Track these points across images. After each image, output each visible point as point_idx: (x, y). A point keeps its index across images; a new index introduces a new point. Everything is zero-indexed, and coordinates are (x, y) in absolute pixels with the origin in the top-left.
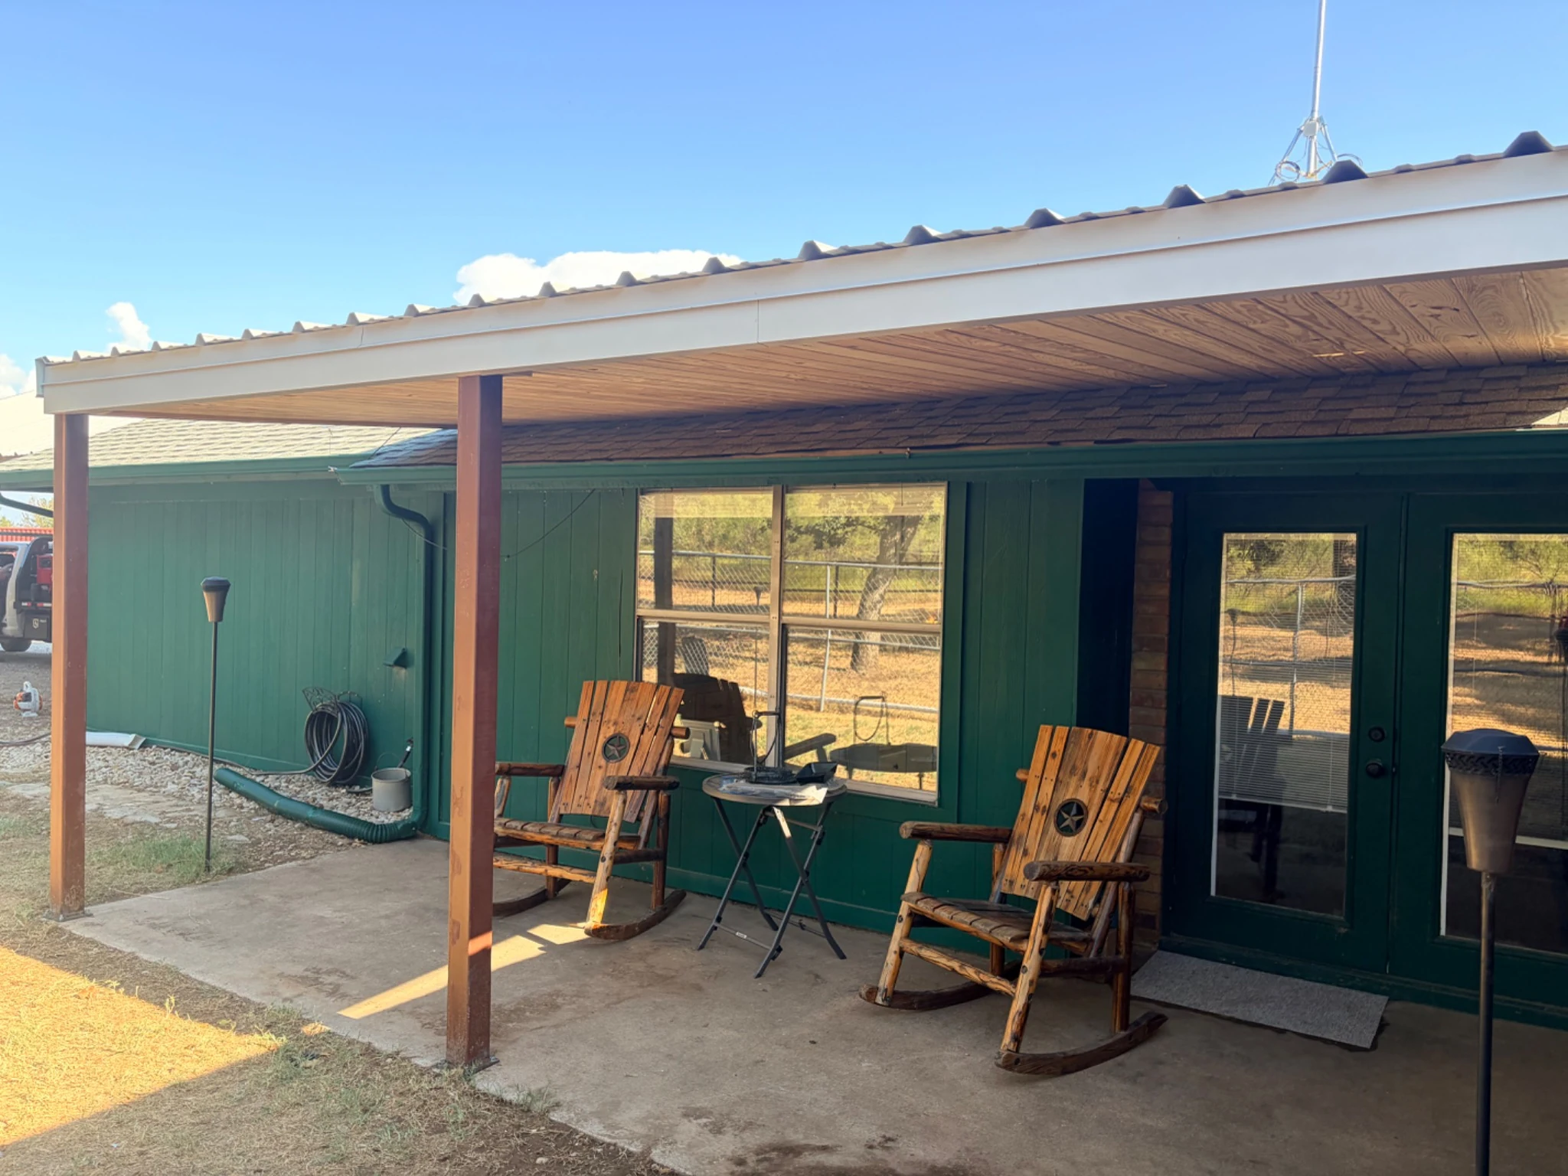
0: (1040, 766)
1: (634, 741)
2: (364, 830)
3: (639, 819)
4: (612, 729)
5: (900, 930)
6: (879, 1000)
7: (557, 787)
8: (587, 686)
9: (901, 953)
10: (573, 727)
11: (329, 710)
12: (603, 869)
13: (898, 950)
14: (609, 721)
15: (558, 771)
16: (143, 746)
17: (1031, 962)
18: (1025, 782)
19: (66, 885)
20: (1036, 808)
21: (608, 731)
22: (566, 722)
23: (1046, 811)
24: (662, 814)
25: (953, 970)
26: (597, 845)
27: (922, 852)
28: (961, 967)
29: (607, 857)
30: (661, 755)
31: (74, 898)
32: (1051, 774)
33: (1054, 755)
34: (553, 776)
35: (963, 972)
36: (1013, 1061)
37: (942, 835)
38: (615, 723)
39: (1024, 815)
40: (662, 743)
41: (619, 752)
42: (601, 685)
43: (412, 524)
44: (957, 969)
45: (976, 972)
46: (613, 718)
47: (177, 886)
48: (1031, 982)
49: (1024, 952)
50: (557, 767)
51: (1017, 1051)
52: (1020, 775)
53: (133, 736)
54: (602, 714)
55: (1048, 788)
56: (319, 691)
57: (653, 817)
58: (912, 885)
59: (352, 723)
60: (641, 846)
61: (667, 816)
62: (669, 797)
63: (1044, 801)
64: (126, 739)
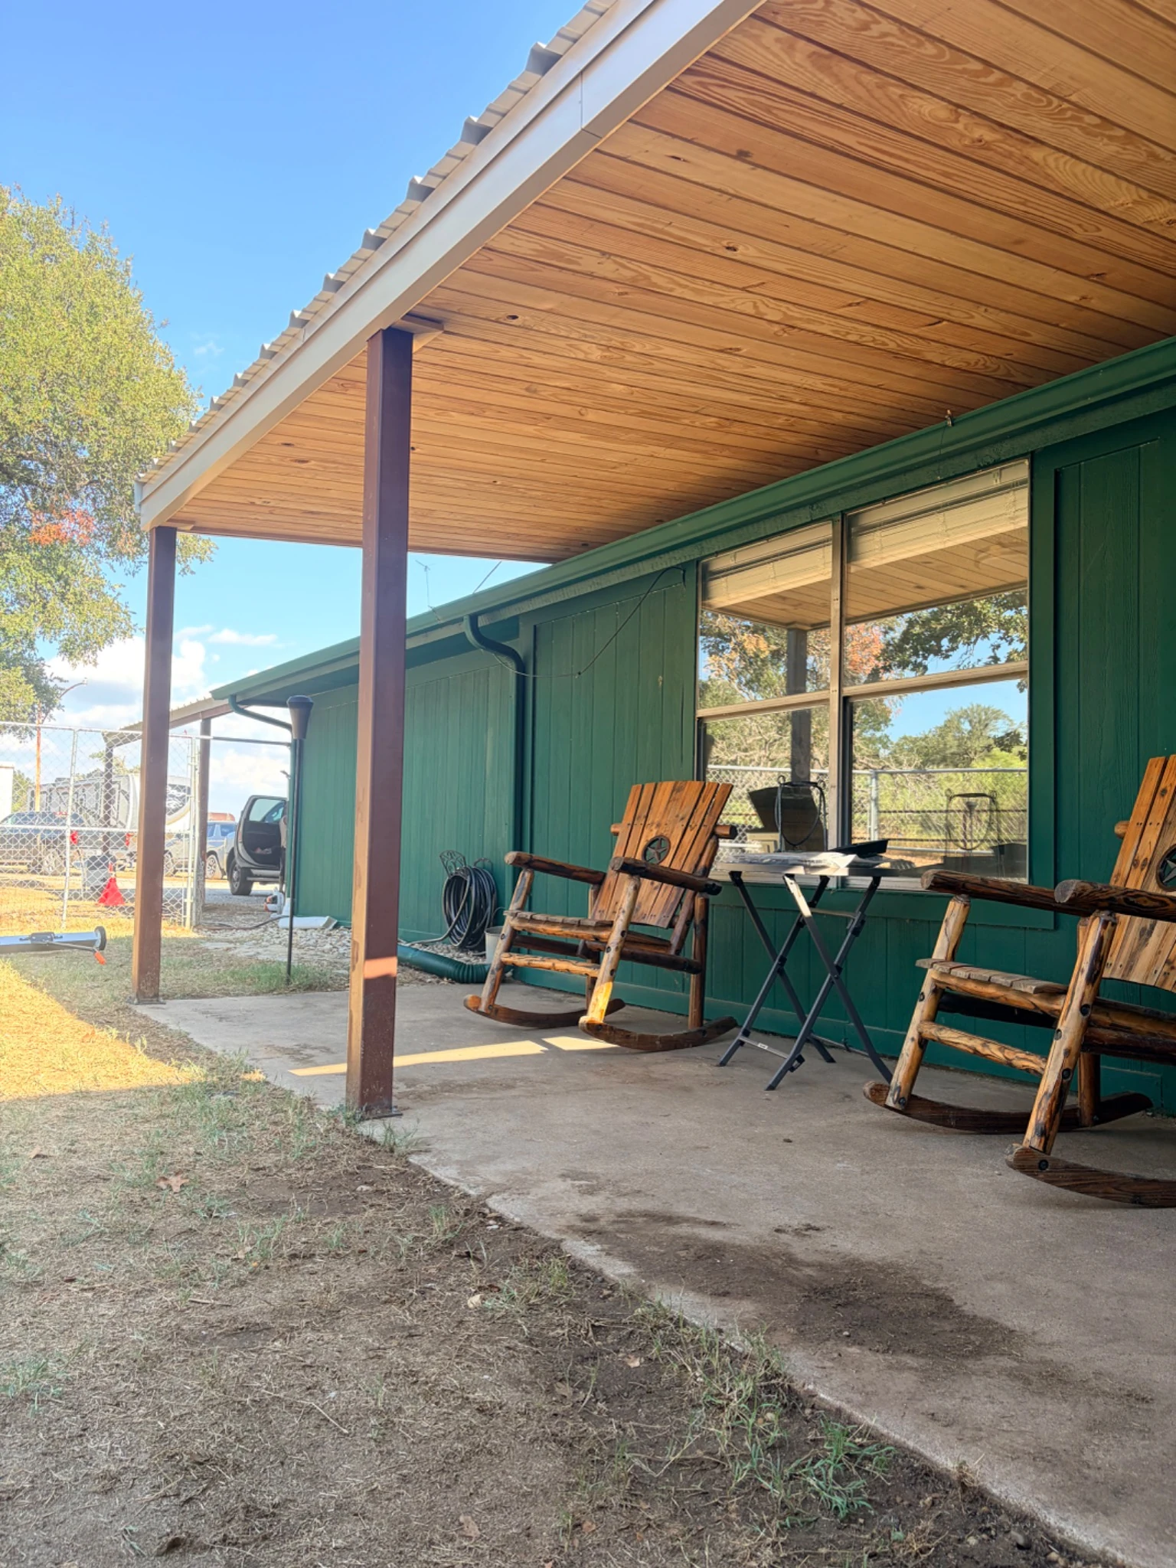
0: (1144, 810)
1: (674, 843)
2: (450, 968)
3: (671, 925)
4: (655, 831)
5: (921, 1010)
6: (890, 1102)
7: (596, 894)
8: (635, 789)
9: (923, 1042)
10: (616, 834)
11: (461, 874)
12: (608, 959)
13: (916, 1037)
14: (652, 823)
15: (599, 879)
16: (336, 927)
17: (1069, 1024)
18: (1121, 837)
19: (142, 971)
20: (1135, 863)
21: (650, 834)
22: (613, 829)
23: (1147, 864)
24: (697, 919)
25: (976, 1052)
26: (604, 934)
27: (955, 910)
28: (984, 1045)
29: (613, 949)
30: (701, 855)
31: (149, 984)
32: (1157, 818)
33: (1164, 791)
34: (594, 883)
35: (986, 1051)
36: (1036, 1162)
37: (983, 889)
38: (658, 825)
39: (1119, 874)
40: (704, 841)
41: (659, 855)
42: (649, 788)
43: (504, 659)
44: (980, 1048)
45: (1000, 1049)
46: (657, 820)
47: (257, 994)
48: (1067, 1052)
49: (1060, 1011)
50: (596, 873)
51: (1045, 1150)
52: (1119, 829)
53: (327, 918)
54: (647, 817)
55: (1151, 835)
56: (451, 854)
57: (688, 923)
58: (941, 948)
59: (480, 887)
60: (672, 952)
61: (705, 922)
62: (706, 901)
63: (1145, 852)
64: (321, 921)
